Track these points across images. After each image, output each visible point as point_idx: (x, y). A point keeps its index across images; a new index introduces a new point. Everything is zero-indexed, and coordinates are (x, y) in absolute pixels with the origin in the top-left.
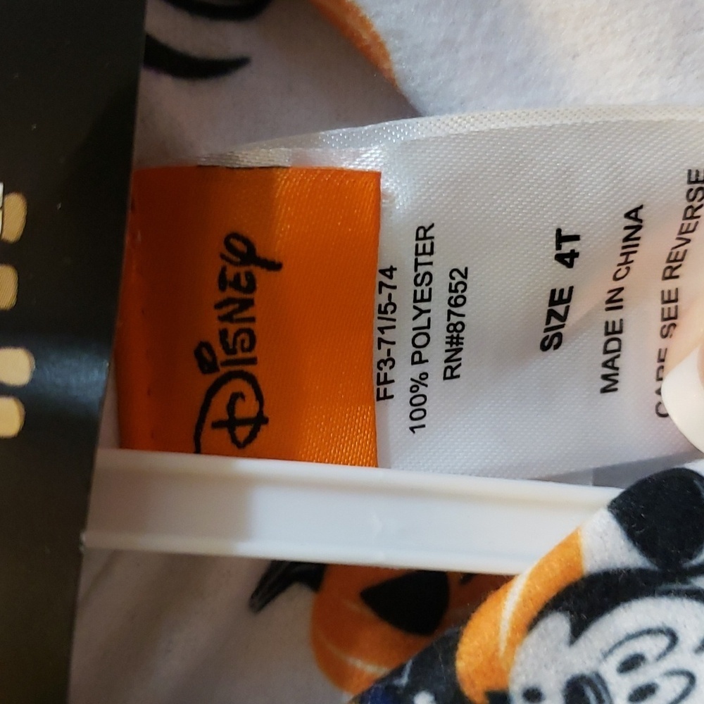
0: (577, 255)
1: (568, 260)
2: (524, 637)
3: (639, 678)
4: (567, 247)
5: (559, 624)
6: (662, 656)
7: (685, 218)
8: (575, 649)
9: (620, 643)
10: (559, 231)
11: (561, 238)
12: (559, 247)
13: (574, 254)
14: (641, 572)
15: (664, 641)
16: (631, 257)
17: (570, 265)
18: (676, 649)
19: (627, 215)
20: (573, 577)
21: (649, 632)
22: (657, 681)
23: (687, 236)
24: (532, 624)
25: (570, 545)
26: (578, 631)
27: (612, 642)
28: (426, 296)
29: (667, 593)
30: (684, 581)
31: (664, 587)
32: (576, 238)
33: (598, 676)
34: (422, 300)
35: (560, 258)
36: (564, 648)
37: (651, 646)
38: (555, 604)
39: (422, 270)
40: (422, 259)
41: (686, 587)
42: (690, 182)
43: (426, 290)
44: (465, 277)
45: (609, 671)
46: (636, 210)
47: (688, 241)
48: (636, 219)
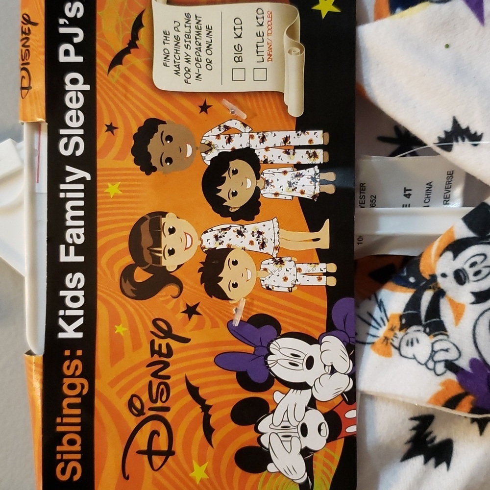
0: (411, 195)
1: (408, 196)
2: (438, 259)
3: (476, 269)
4: (407, 193)
5: (449, 255)
6: (482, 262)
7: (446, 184)
8: (455, 262)
9: (469, 259)
10: (405, 188)
11: (405, 190)
12: (405, 192)
13: (410, 195)
14: (473, 238)
15: (482, 257)
16: (429, 196)
17: (409, 198)
18: (487, 259)
19: (427, 184)
20: (452, 241)
21: (478, 255)
22: (481, 269)
23: (449, 189)
24: (441, 255)
25: (451, 231)
26: (455, 256)
27: (466, 259)
28: (363, 202)
29: (482, 243)
30: (487, 240)
31: (481, 242)
32: (410, 190)
33: (464, 269)
34: (362, 204)
35: (405, 195)
36: (452, 261)
37: (478, 259)
38: (447, 249)
39: (362, 194)
40: (362, 191)
41: (488, 241)
42: (448, 174)
43: (363, 200)
44: (375, 198)
45: (466, 267)
46: (430, 183)
47: (450, 191)
48: (430, 185)
